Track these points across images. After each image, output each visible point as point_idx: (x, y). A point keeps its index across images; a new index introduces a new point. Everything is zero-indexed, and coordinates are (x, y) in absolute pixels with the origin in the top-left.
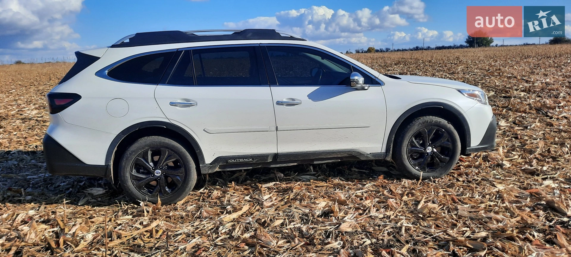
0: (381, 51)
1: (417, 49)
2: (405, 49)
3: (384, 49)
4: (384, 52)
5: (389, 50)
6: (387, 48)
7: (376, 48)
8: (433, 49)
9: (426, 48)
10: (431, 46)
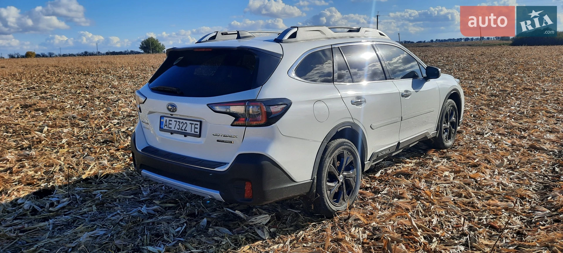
0: (44, 56)
1: (86, 54)
2: (72, 54)
3: (46, 53)
4: (47, 57)
5: (53, 54)
6: (50, 53)
7: (36, 53)
8: (104, 55)
9: (96, 53)
10: (101, 52)
